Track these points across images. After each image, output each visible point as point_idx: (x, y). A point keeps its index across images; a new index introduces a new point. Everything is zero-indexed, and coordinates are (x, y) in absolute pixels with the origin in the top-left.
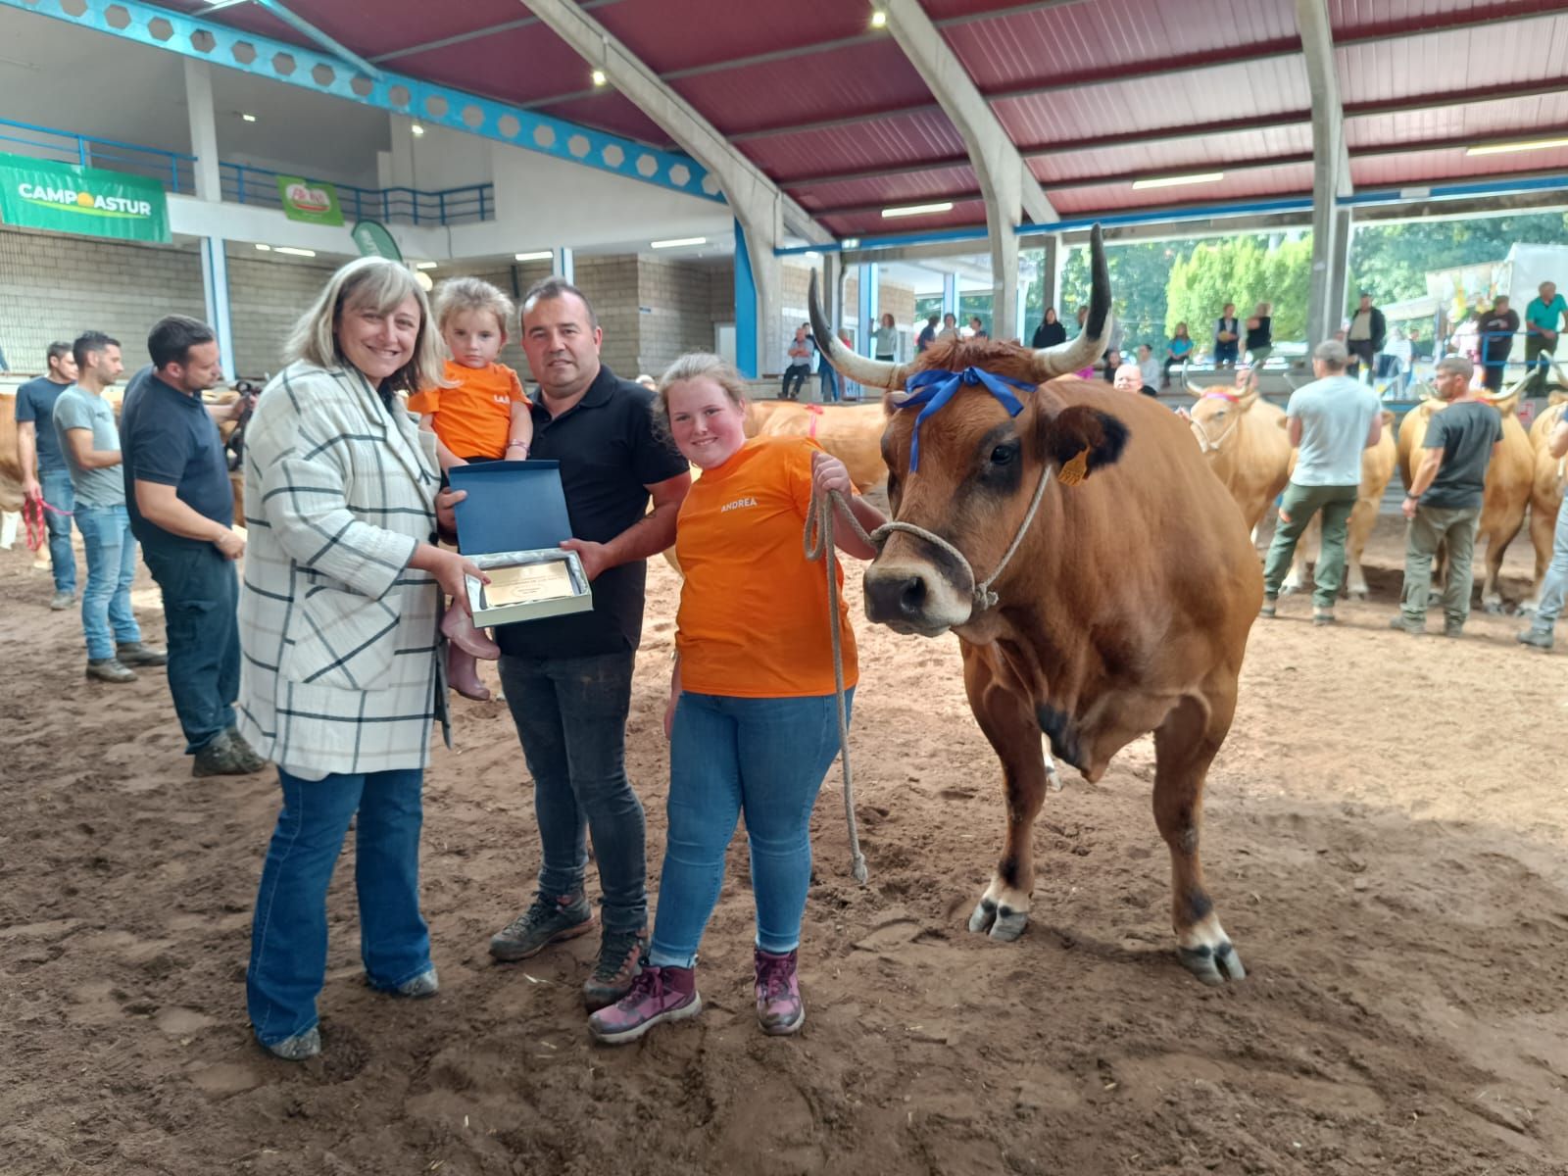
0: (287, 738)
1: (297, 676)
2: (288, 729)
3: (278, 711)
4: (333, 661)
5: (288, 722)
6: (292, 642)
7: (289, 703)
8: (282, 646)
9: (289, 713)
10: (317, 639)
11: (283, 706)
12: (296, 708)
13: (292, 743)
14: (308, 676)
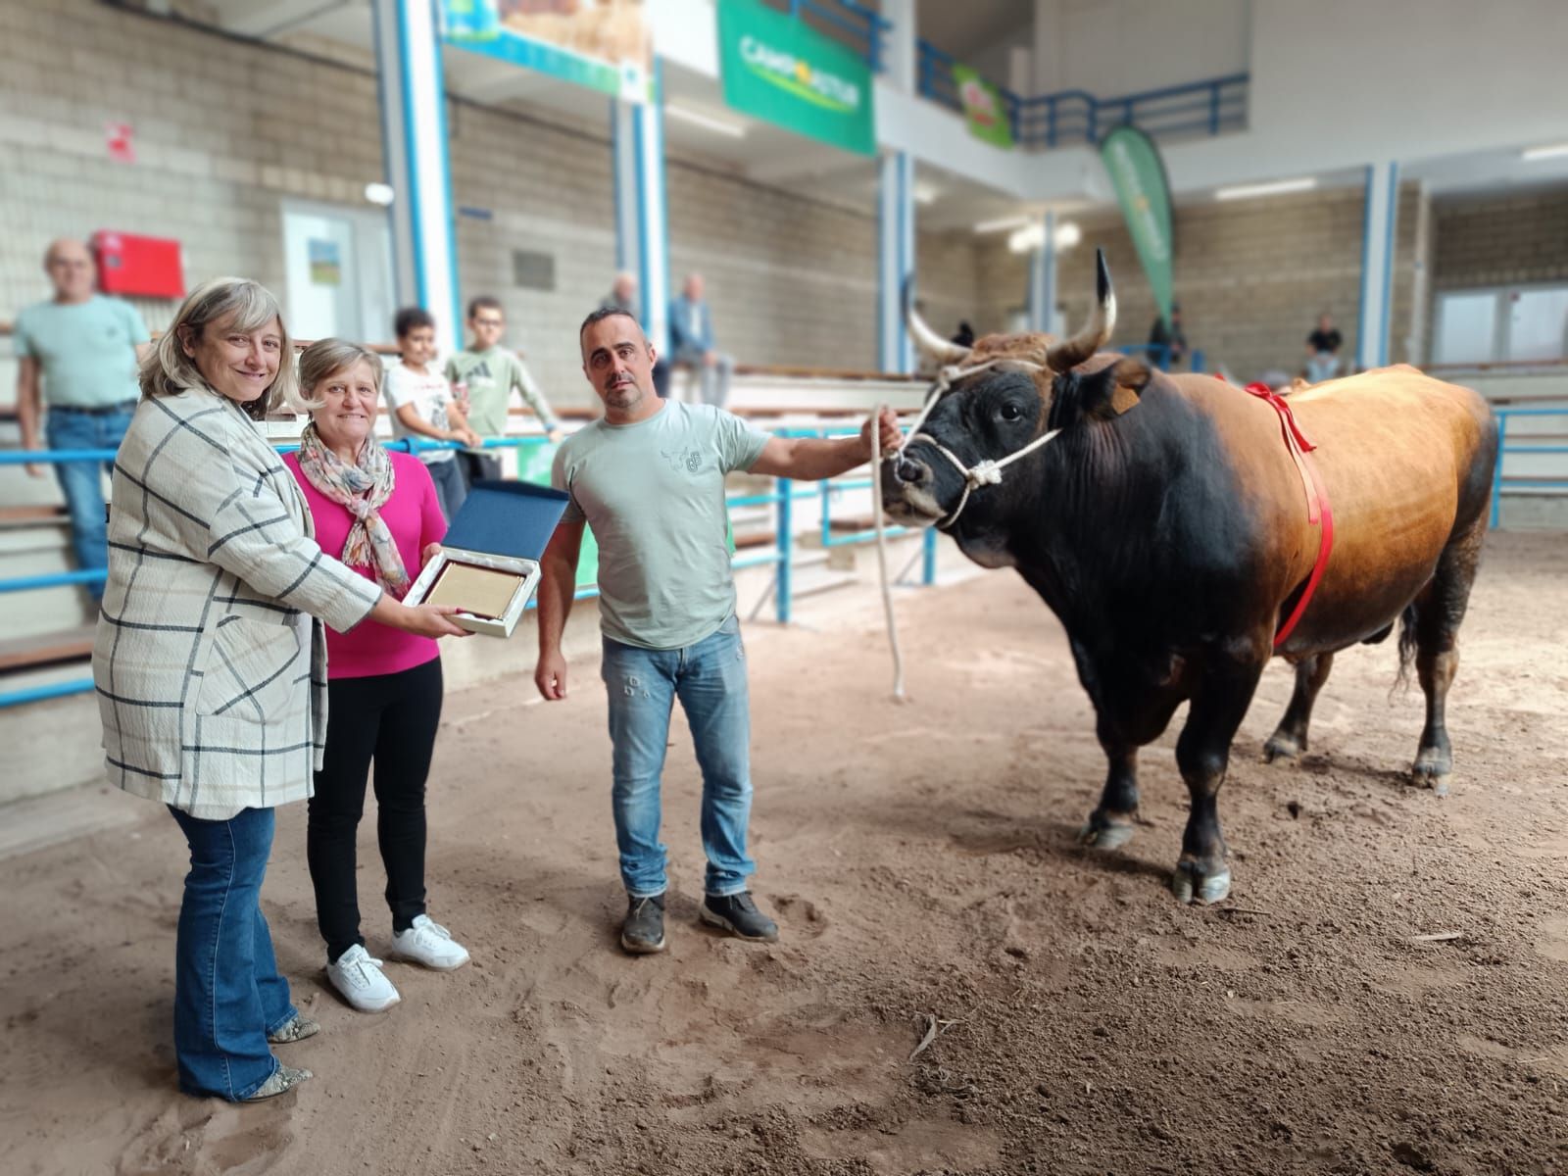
0: (196, 777)
1: (207, 708)
2: (196, 767)
3: (184, 748)
4: (242, 692)
5: (196, 760)
6: (199, 674)
7: (198, 739)
8: (187, 679)
9: (198, 749)
10: (226, 669)
11: (190, 742)
12: (205, 742)
13: (201, 782)
14: (218, 707)
